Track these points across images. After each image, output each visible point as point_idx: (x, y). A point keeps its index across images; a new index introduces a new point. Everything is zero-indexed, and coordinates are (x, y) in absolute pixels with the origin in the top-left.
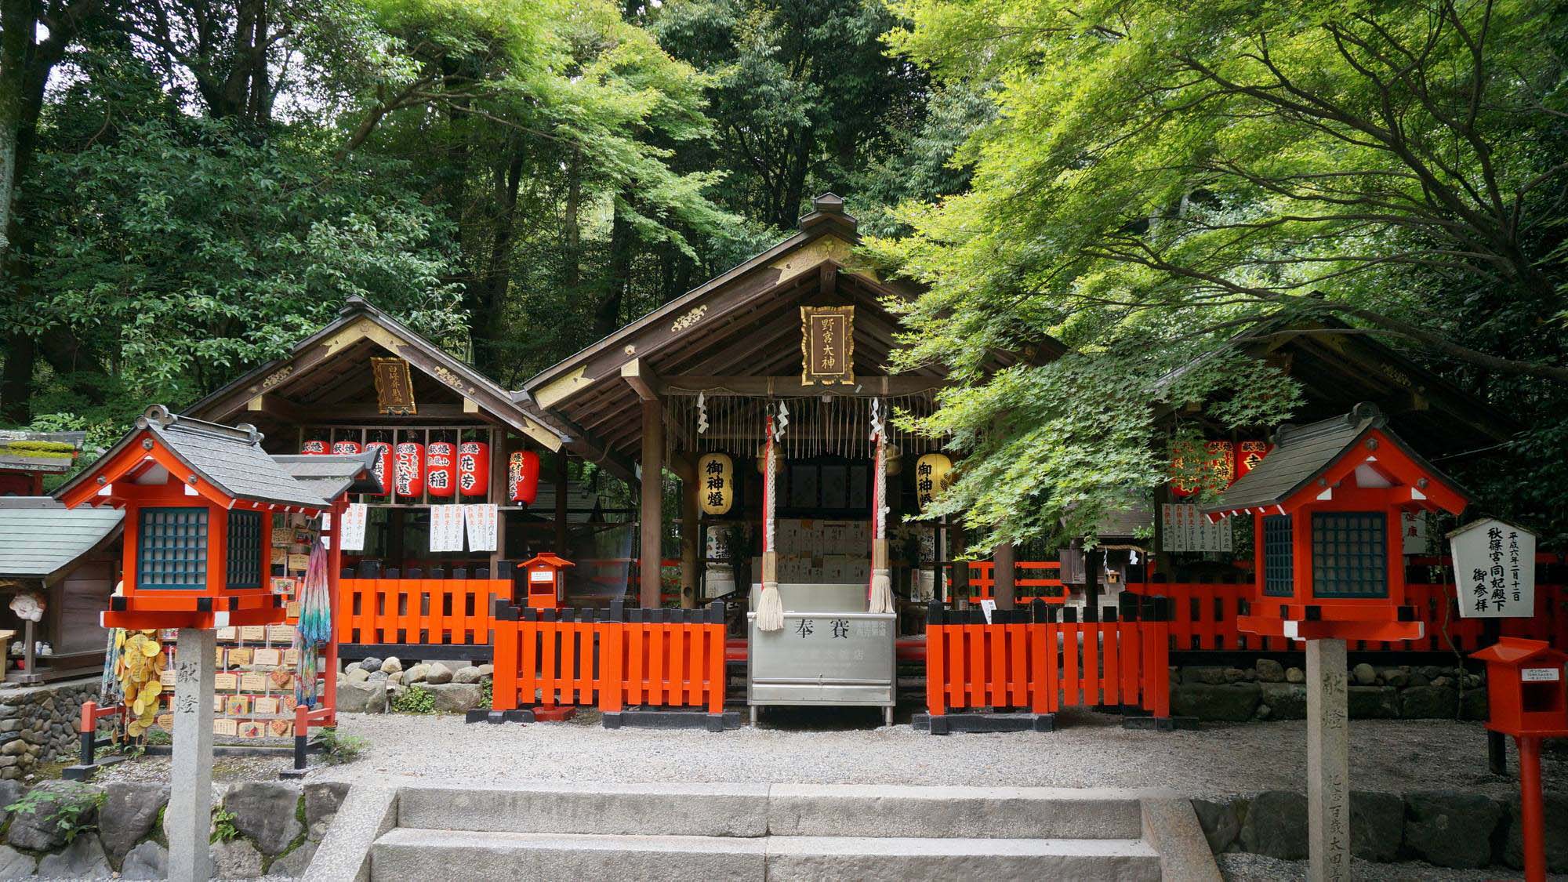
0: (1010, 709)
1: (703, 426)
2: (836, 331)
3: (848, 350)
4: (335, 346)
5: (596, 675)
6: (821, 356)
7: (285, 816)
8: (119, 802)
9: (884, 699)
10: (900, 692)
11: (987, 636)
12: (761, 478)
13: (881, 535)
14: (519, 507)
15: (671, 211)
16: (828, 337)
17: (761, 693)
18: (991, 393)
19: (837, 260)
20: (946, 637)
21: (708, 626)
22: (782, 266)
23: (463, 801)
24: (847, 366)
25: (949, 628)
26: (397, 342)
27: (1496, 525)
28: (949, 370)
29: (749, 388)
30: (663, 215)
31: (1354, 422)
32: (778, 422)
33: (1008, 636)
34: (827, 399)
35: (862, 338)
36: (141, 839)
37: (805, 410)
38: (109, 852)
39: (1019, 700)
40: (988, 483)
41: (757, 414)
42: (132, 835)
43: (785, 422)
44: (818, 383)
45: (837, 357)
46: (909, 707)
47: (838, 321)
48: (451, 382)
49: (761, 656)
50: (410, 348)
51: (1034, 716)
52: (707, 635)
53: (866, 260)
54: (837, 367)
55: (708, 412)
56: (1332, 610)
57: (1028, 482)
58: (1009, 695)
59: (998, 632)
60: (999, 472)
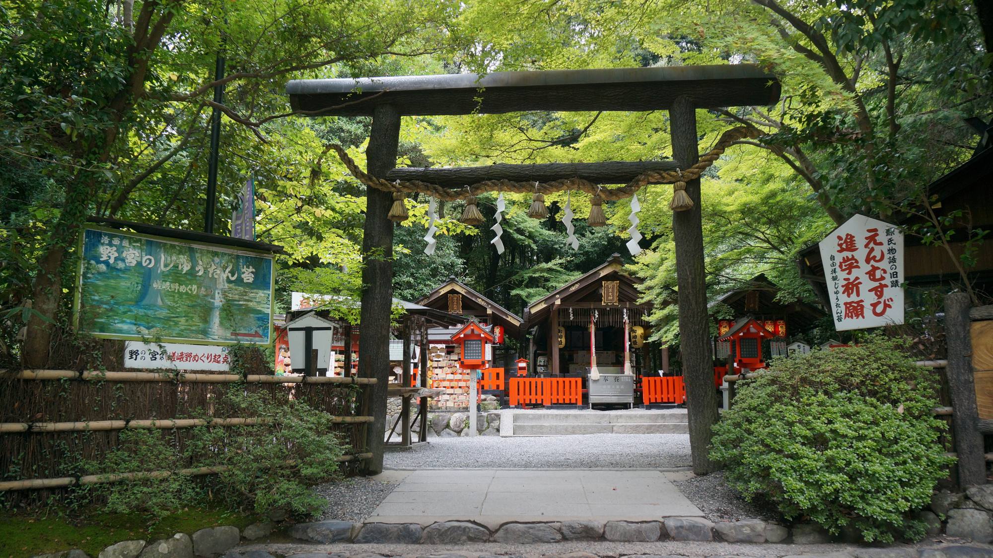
0: (669, 402)
1: (572, 318)
2: (613, 289)
3: (616, 294)
4: (443, 292)
5: (542, 395)
6: (608, 296)
7: (483, 421)
8: (438, 419)
9: (631, 400)
10: (635, 398)
11: (661, 381)
12: (590, 334)
13: (628, 351)
14: (498, 345)
15: (530, 232)
16: (610, 290)
17: (593, 399)
18: (666, 311)
19: (617, 270)
20: (649, 381)
21: (577, 379)
22: (601, 272)
23: (531, 416)
24: (616, 299)
25: (650, 378)
26: (464, 290)
27: (799, 344)
28: (653, 304)
29: (585, 306)
30: (527, 234)
31: (748, 317)
32: (595, 317)
33: (668, 381)
34: (608, 309)
35: (621, 290)
36: (445, 428)
37: (603, 312)
38: (436, 432)
39: (671, 400)
40: (666, 332)
41: (588, 313)
42: (443, 427)
43: (597, 316)
44: (607, 304)
45: (613, 296)
46: (639, 402)
47: (613, 286)
48: (483, 303)
49: (592, 389)
50: (468, 292)
51: (676, 404)
52: (576, 382)
53: (626, 271)
54: (613, 299)
55: (573, 313)
56: (745, 360)
57: (676, 331)
58: (668, 398)
59: (664, 380)
60: (668, 330)
